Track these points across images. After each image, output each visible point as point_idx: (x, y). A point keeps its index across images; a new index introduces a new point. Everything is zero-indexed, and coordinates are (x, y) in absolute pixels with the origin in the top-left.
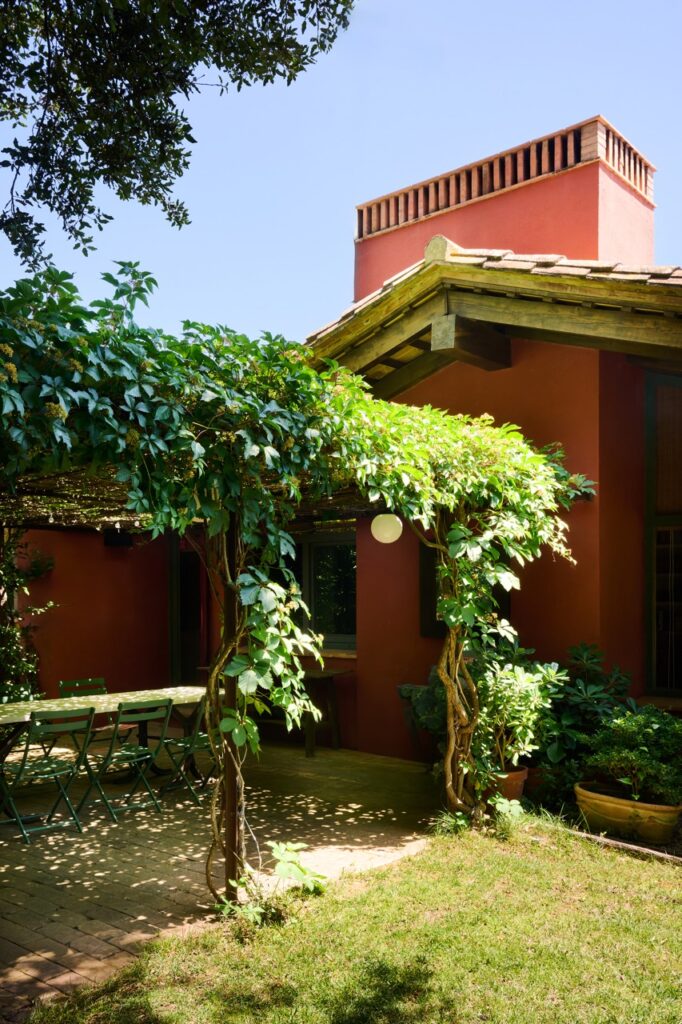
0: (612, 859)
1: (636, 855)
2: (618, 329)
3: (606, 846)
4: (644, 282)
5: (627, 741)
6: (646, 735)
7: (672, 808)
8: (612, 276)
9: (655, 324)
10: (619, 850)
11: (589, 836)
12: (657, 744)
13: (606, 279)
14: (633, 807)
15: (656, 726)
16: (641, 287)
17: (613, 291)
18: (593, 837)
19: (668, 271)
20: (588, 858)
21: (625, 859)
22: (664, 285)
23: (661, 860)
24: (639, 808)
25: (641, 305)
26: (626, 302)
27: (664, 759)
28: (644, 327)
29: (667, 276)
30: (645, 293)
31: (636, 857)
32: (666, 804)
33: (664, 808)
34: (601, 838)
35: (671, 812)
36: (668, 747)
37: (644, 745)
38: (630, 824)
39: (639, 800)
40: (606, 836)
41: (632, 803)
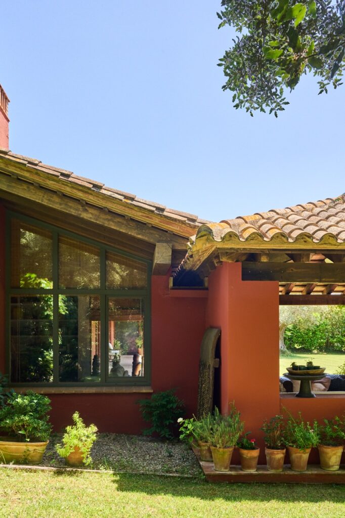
0: (20, 475)
1: (31, 471)
2: (8, 186)
3: (15, 469)
4: (25, 165)
5: (22, 410)
6: (31, 406)
7: (44, 443)
8: (7, 157)
9: (28, 188)
10: (22, 470)
11: (5, 466)
12: (36, 411)
13: (4, 158)
14: (26, 446)
15: (35, 401)
16: (23, 167)
17: (7, 165)
18: (7, 466)
19: (37, 162)
20: (7, 477)
21: (25, 474)
22: (35, 169)
23: (43, 471)
24: (29, 445)
25: (22, 176)
26: (13, 172)
27: (40, 418)
28: (22, 187)
29: (36, 165)
30: (24, 170)
31: (31, 472)
32: (42, 442)
33: (42, 443)
34: (11, 466)
35: (45, 445)
36: (41, 412)
37: (30, 412)
38: (24, 455)
39: (30, 442)
40: (14, 464)
41: (25, 443)
